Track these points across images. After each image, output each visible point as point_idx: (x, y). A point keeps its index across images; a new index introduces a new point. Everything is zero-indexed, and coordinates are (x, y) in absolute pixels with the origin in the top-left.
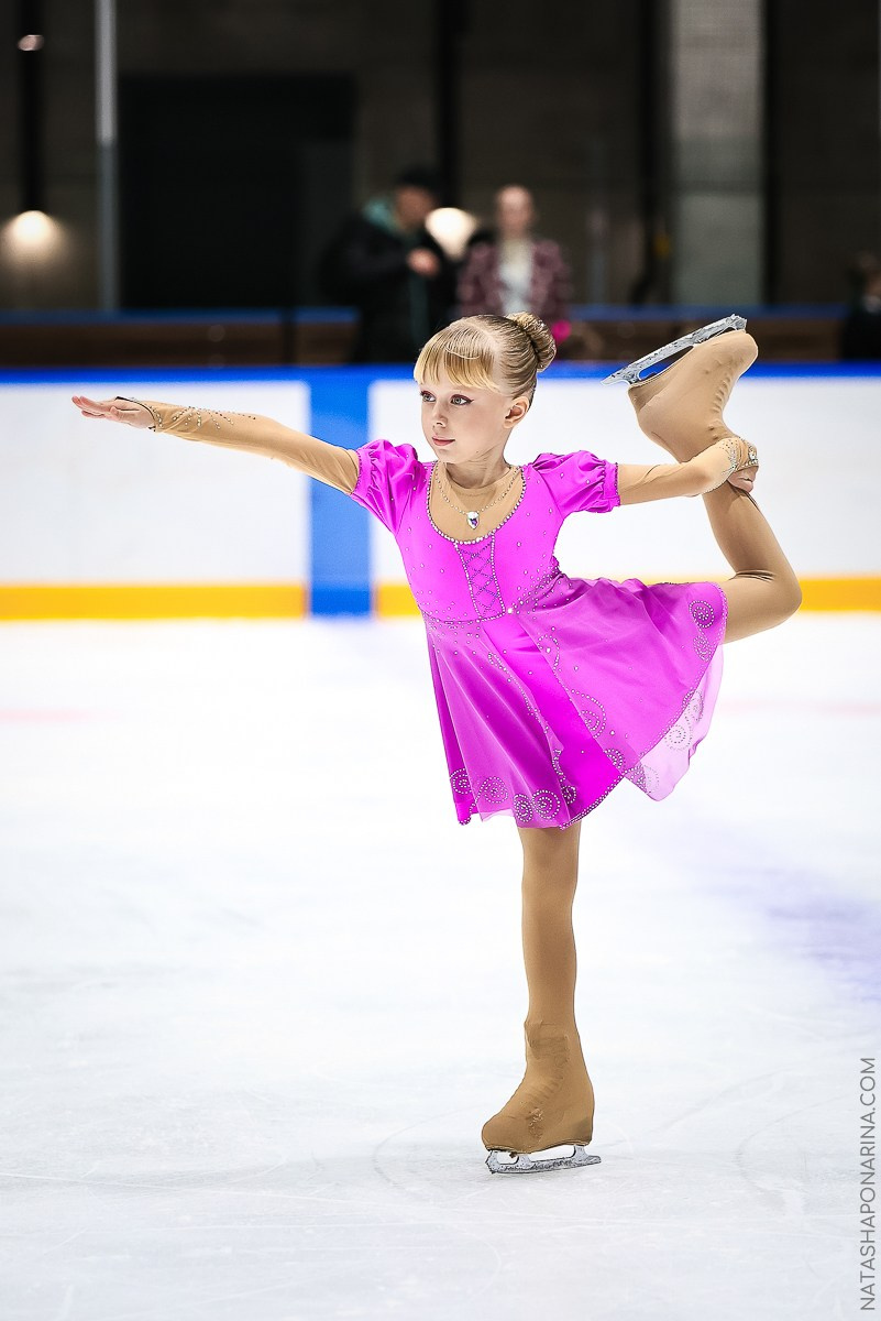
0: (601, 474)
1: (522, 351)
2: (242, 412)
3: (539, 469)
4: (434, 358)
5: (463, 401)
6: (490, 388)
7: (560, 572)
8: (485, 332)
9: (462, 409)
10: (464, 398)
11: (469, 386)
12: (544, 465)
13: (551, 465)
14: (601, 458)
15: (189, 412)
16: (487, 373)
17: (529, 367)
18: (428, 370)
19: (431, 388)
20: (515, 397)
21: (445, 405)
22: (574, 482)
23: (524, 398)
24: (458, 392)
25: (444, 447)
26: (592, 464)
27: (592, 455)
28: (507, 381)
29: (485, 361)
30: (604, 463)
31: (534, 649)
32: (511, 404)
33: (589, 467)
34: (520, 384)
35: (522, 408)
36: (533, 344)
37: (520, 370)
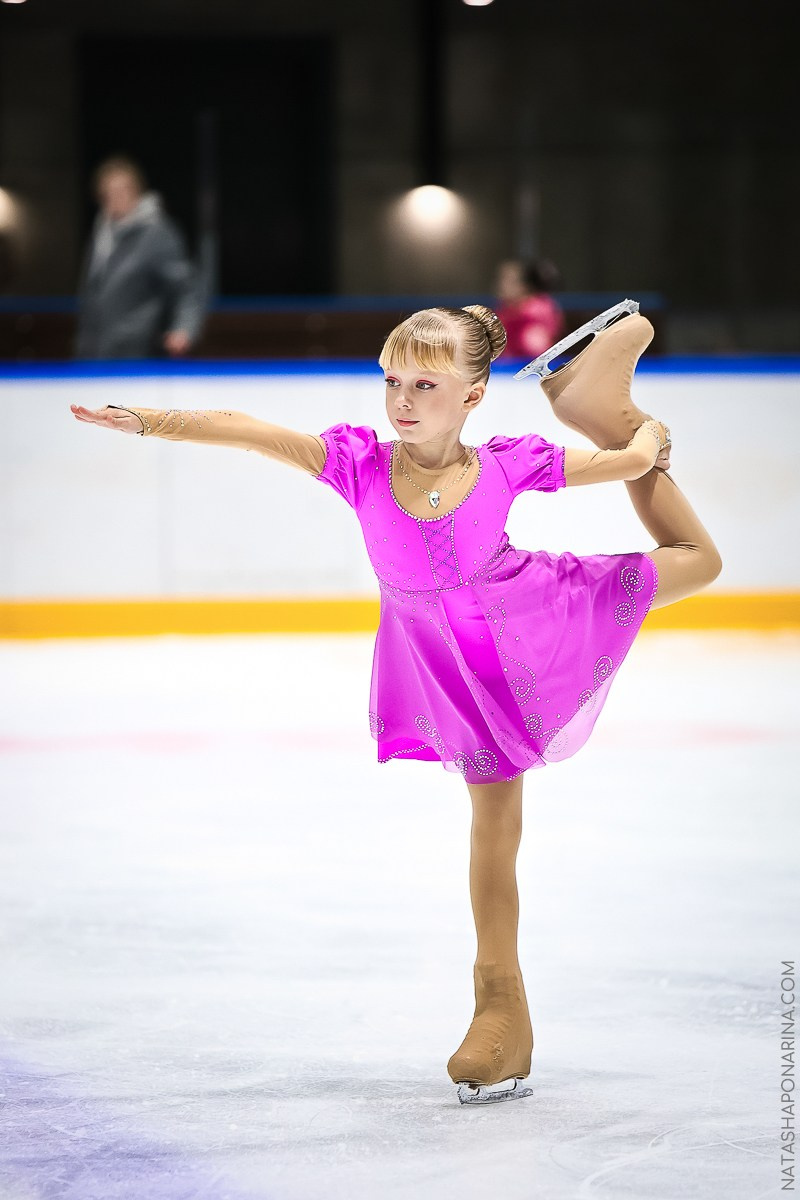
0: (549, 457)
1: (480, 340)
2: (218, 410)
3: (494, 451)
4: (401, 345)
6: (453, 372)
7: (509, 546)
8: (447, 321)
9: (427, 393)
10: (428, 383)
11: (435, 371)
12: (497, 447)
13: (504, 448)
14: (549, 442)
15: (172, 414)
16: (451, 359)
17: (485, 356)
19: (397, 374)
20: (474, 383)
21: (411, 389)
22: (526, 465)
24: (423, 377)
25: (408, 428)
26: (543, 448)
27: (542, 439)
28: (468, 367)
30: (552, 447)
31: (482, 618)
32: (470, 389)
33: (539, 451)
34: (478, 371)
36: (488, 335)
37: (478, 358)
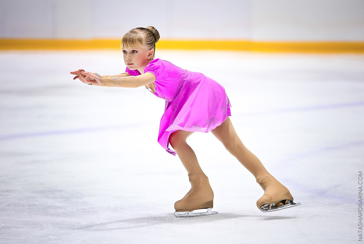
5: (135, 52)
6: (142, 48)
8: (140, 32)
16: (141, 44)
17: (153, 42)
18: (124, 44)
19: (126, 49)
20: (150, 50)
21: (130, 53)
23: (153, 50)
24: (133, 49)
25: (131, 66)
28: (147, 45)
29: (140, 40)
32: (149, 52)
34: (151, 46)
35: (152, 53)
36: (153, 35)
37: (150, 42)
